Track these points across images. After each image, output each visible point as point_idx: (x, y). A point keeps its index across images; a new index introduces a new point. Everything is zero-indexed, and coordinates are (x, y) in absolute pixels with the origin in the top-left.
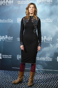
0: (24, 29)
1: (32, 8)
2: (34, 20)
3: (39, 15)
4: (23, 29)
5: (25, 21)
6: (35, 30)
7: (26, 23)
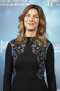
0: (14, 70)
1: (32, 16)
2: (38, 48)
3: (50, 35)
4: (12, 71)
5: (16, 51)
6: (40, 71)
7: (18, 54)
